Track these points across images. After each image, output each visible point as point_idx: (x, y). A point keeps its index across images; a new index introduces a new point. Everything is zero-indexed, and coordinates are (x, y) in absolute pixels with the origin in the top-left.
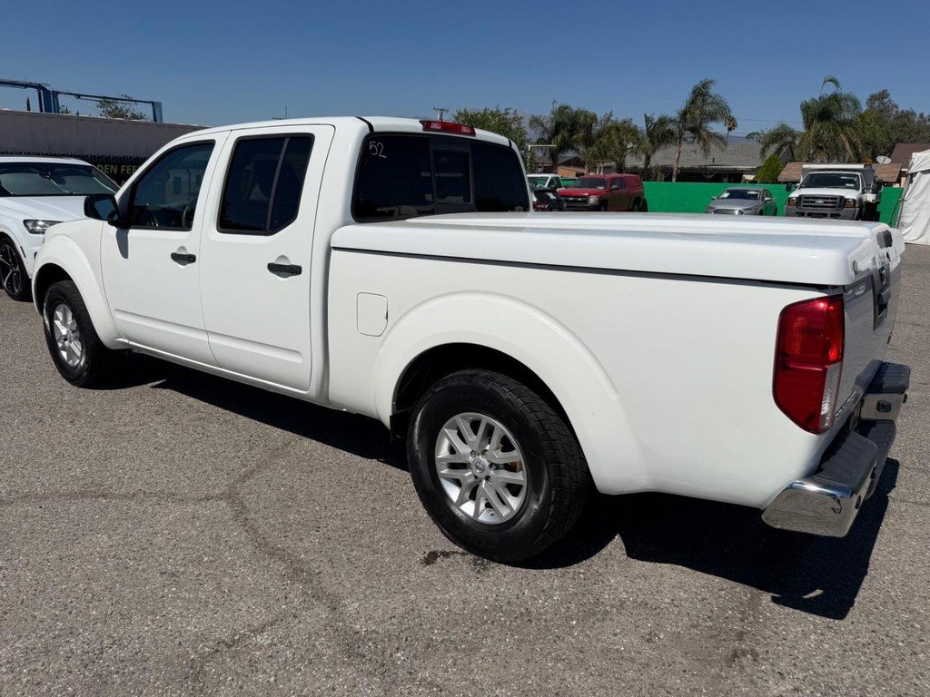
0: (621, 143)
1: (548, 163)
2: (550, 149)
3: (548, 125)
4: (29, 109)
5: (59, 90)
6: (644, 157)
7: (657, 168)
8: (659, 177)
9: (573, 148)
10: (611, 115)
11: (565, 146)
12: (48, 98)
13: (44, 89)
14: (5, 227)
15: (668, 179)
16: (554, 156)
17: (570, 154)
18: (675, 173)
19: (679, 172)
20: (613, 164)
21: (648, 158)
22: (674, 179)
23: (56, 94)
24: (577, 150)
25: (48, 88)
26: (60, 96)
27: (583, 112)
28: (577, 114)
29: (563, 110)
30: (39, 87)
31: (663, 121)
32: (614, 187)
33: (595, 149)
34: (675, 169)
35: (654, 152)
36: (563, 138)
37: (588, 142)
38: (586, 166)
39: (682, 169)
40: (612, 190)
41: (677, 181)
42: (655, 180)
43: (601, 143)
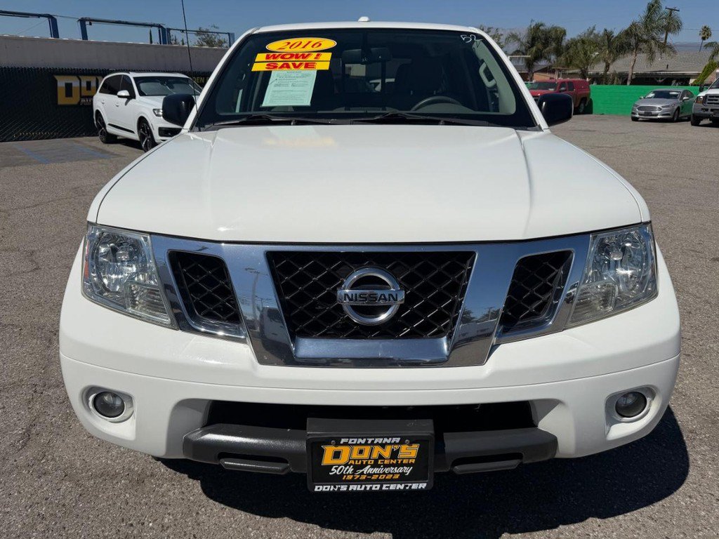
0: (585, 54)
2: (526, 59)
3: (524, 40)
4: (151, 42)
5: (170, 27)
6: (604, 64)
7: (614, 74)
8: (615, 81)
9: (545, 58)
10: (594, 29)
11: (538, 57)
12: (165, 33)
13: (161, 27)
14: (142, 113)
15: (625, 83)
17: (543, 63)
18: (629, 78)
19: (634, 77)
20: (577, 71)
21: (608, 66)
22: (628, 83)
23: (169, 30)
24: (550, 60)
25: (165, 27)
26: (171, 31)
27: (555, 28)
28: (550, 30)
29: (538, 27)
30: (159, 26)
33: (563, 58)
34: (630, 74)
35: (614, 60)
37: (558, 52)
38: (556, 72)
39: (637, 75)
41: (631, 84)
42: (612, 83)
43: (568, 53)
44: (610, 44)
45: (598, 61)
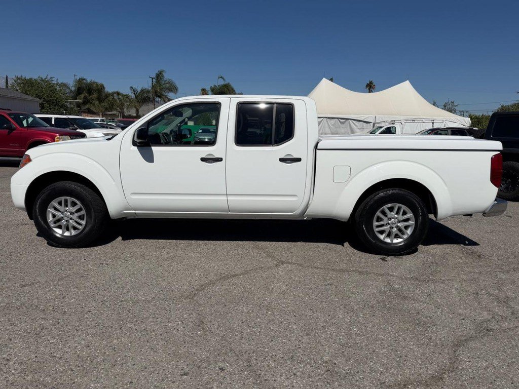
3: (73, 89)
11: (86, 101)
21: (137, 111)
27: (94, 83)
28: (91, 84)
29: (81, 80)
31: (143, 91)
33: (106, 104)
36: (85, 97)
37: (100, 100)
43: (109, 101)
44: (136, 97)
45: (132, 107)
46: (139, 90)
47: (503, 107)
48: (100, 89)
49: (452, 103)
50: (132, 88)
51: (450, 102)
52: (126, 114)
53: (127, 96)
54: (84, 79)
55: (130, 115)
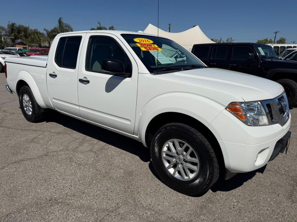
0: (39, 38)
1: (11, 43)
2: (11, 38)
9: (21, 39)
16: (13, 40)
17: (19, 41)
20: (37, 44)
21: (49, 43)
28: (19, 27)
29: (13, 25)
32: (43, 52)
33: (30, 39)
36: (15, 35)
37: (26, 37)
38: (27, 45)
40: (42, 53)
43: (31, 37)
44: (48, 35)
45: (46, 41)
46: (49, 31)
47: (259, 41)
48: (26, 30)
49: (231, 38)
50: (45, 29)
51: (230, 38)
52: (43, 45)
53: (43, 34)
54: (15, 24)
55: (45, 46)
